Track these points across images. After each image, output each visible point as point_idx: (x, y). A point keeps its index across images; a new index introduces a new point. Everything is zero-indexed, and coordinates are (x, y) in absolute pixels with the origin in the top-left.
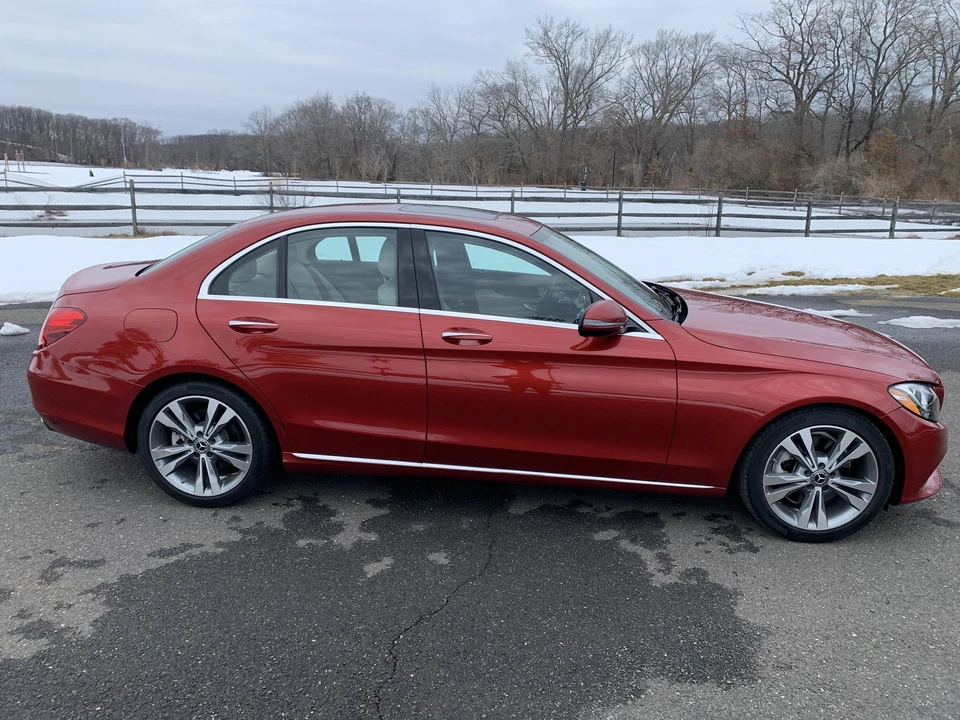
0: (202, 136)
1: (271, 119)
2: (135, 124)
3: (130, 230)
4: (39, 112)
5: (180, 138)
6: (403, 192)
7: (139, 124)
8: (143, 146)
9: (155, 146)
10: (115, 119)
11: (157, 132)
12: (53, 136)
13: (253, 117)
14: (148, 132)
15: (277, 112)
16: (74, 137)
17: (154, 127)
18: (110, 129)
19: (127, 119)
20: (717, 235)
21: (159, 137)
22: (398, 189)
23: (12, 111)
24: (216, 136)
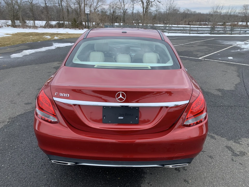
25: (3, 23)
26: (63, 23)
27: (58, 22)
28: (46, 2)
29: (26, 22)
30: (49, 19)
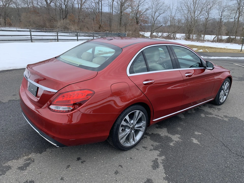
20: (58, 41)
25: (182, 36)
26: (234, 38)
27: (229, 37)
28: (222, 18)
29: (201, 36)
30: (219, 33)
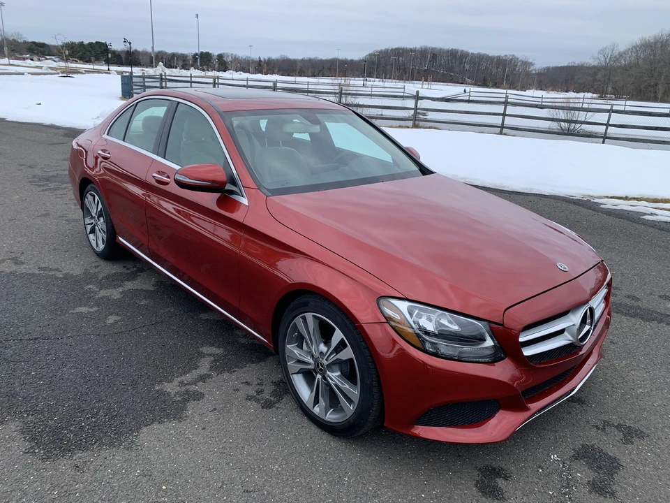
0: (564, 67)
1: (616, 53)
2: (518, 59)
3: (410, 123)
4: (462, 51)
5: (548, 69)
6: (615, 108)
7: (520, 58)
8: (519, 74)
9: (528, 74)
10: (506, 56)
11: (531, 64)
12: (467, 67)
13: (602, 52)
14: (526, 64)
15: (622, 48)
16: (478, 66)
17: (530, 61)
18: (500, 62)
19: (513, 55)
21: (532, 68)
22: (612, 105)
23: (448, 51)
24: (573, 67)
